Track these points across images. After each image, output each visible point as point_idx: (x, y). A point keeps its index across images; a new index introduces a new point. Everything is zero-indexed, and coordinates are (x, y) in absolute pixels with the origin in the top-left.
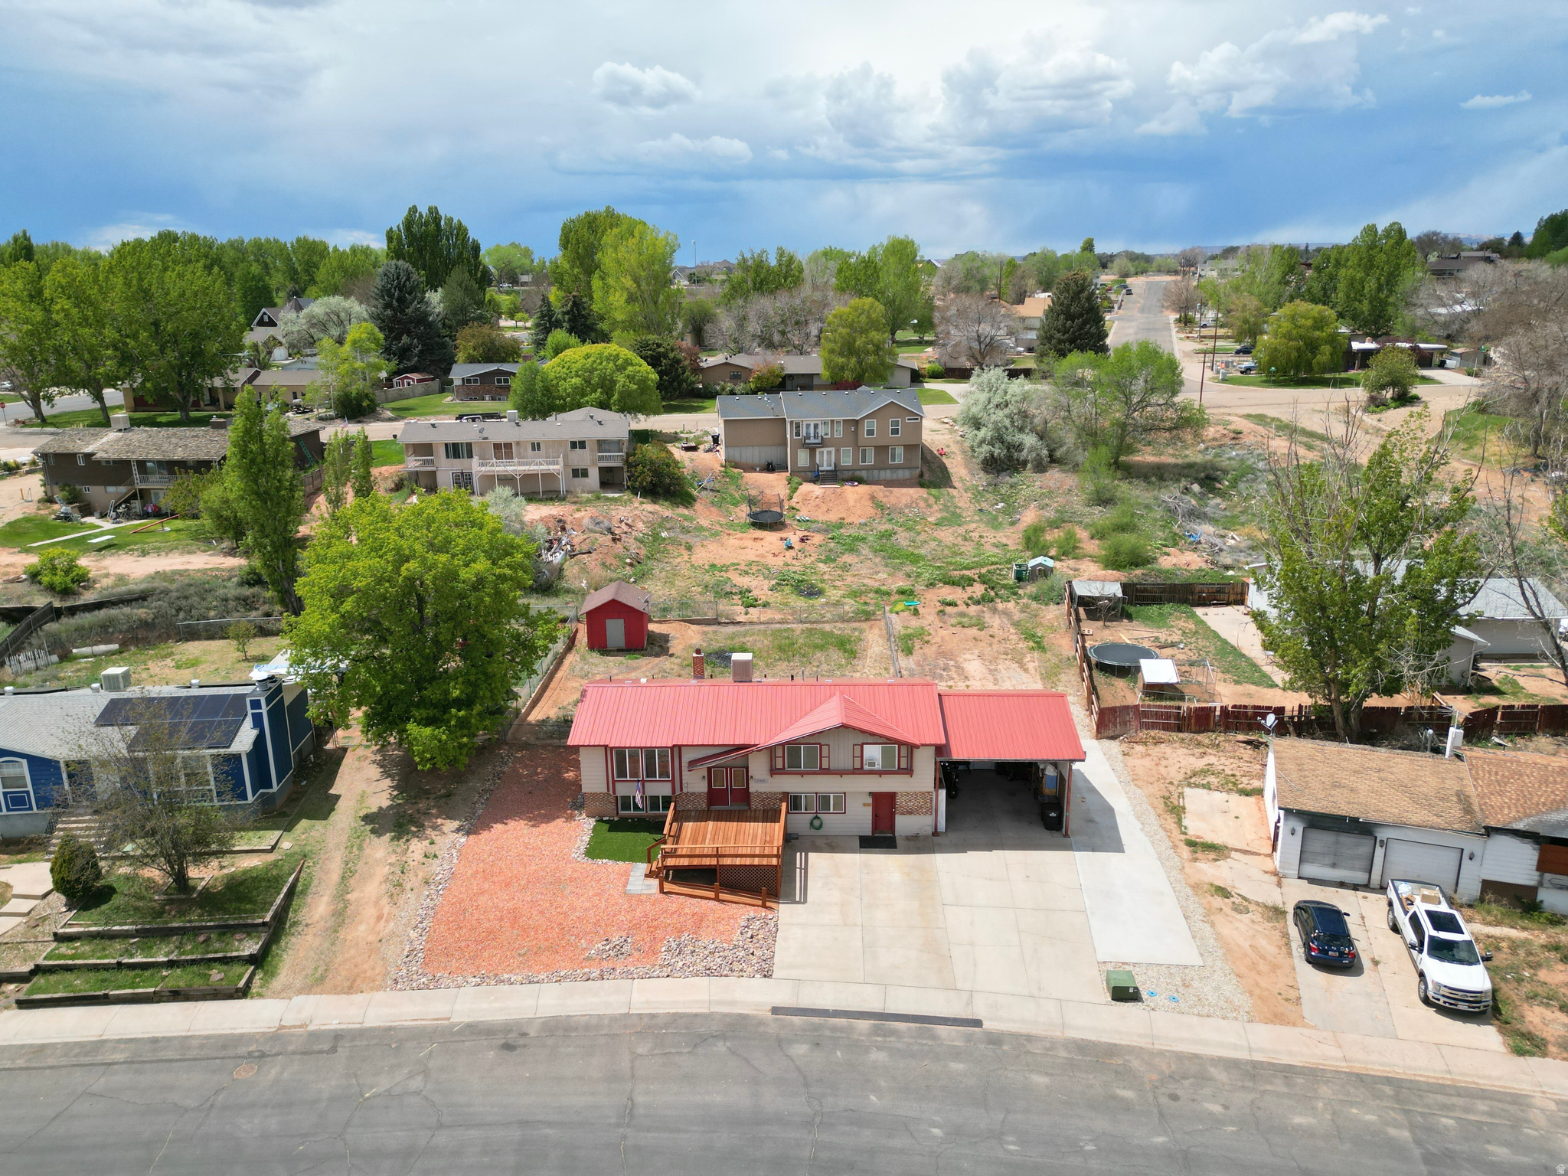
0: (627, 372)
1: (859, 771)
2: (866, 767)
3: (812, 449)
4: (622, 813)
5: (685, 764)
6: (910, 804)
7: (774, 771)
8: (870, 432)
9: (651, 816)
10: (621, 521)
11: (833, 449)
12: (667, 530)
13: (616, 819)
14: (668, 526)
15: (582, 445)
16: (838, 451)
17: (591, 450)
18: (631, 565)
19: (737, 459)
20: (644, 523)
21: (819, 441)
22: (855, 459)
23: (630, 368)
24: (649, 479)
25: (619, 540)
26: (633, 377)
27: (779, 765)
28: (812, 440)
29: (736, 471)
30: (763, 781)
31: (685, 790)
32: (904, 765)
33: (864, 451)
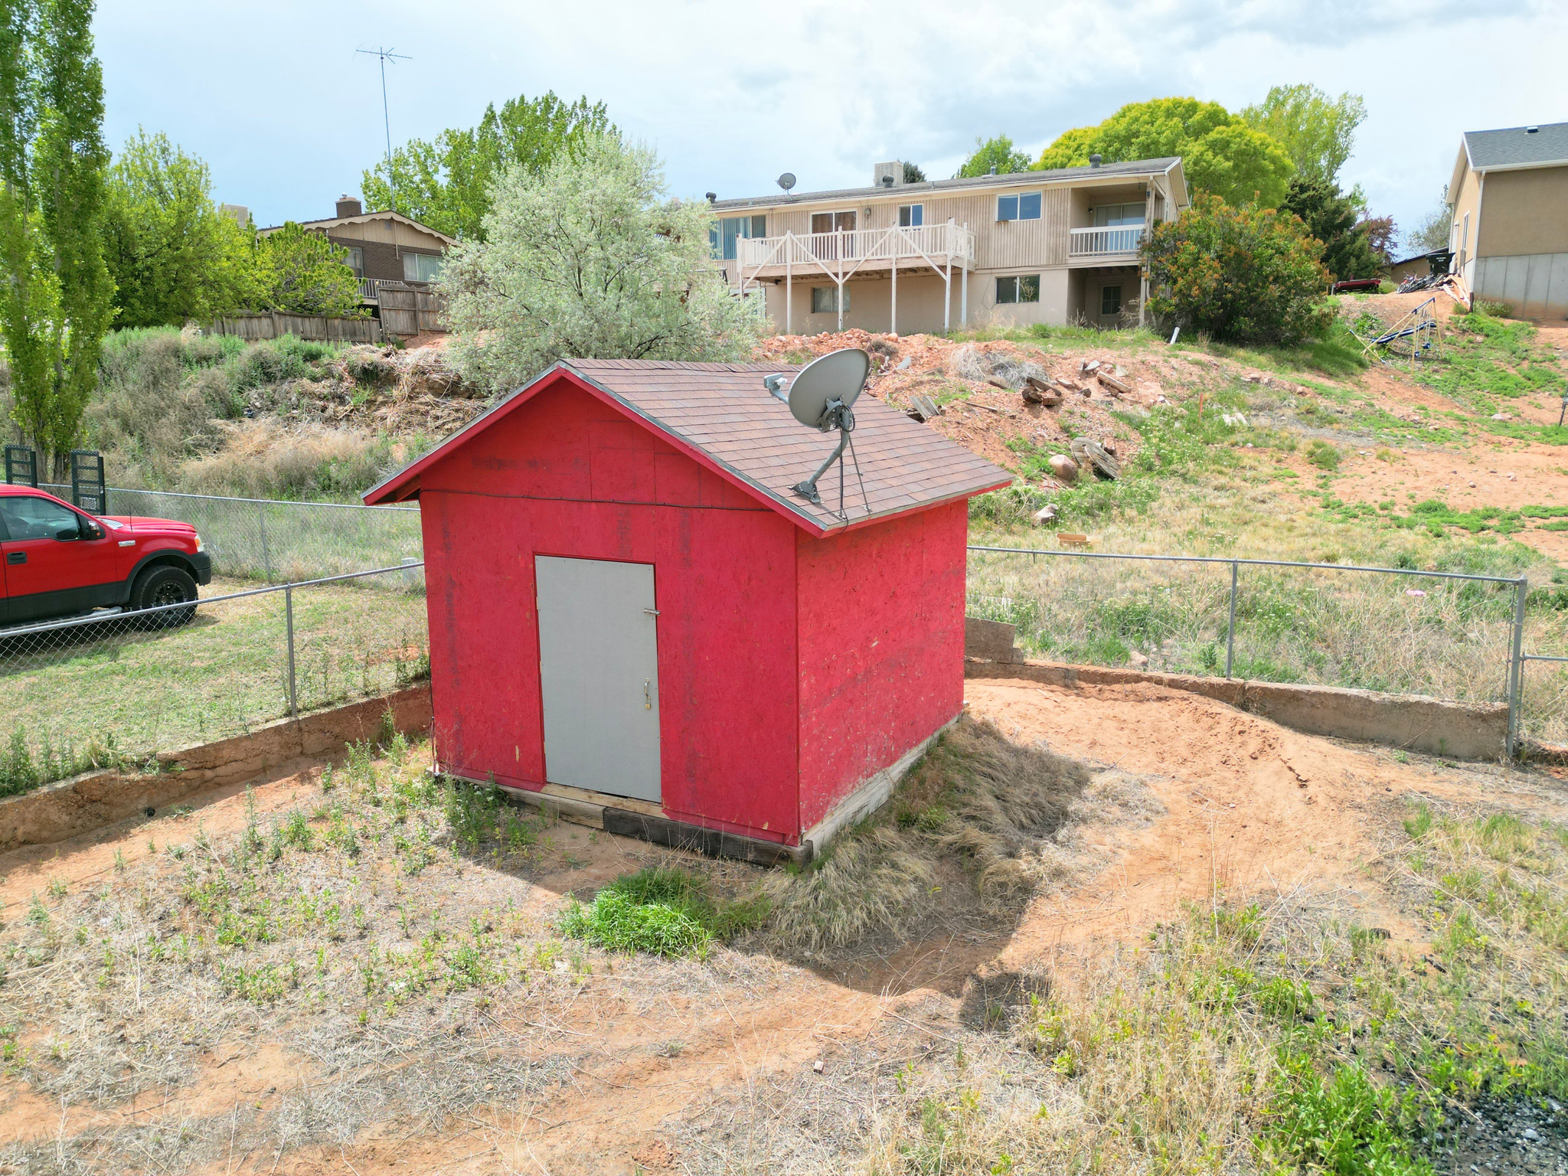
0: (1213, 135)
10: (1087, 373)
12: (1243, 407)
14: (1251, 400)
15: (1031, 206)
17: (1054, 221)
18: (1068, 476)
19: (1515, 294)
20: (1166, 383)
23: (1222, 128)
24: (1210, 282)
25: (1050, 405)
26: (1227, 144)
29: (1508, 322)
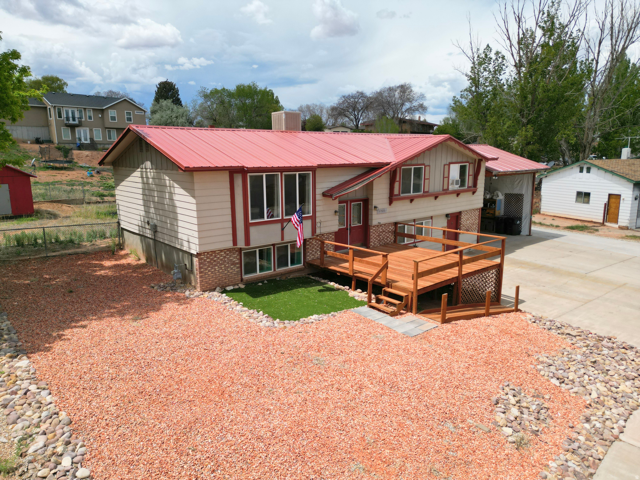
1: (446, 192)
2: (451, 188)
3: (73, 127)
4: (246, 277)
5: (319, 197)
6: (468, 222)
7: (392, 198)
8: (113, 118)
9: (282, 274)
11: (88, 130)
13: (242, 286)
16: (91, 130)
21: (77, 122)
22: (104, 137)
27: (396, 191)
28: (71, 122)
30: (383, 211)
31: (318, 232)
32: (470, 185)
33: (109, 132)
